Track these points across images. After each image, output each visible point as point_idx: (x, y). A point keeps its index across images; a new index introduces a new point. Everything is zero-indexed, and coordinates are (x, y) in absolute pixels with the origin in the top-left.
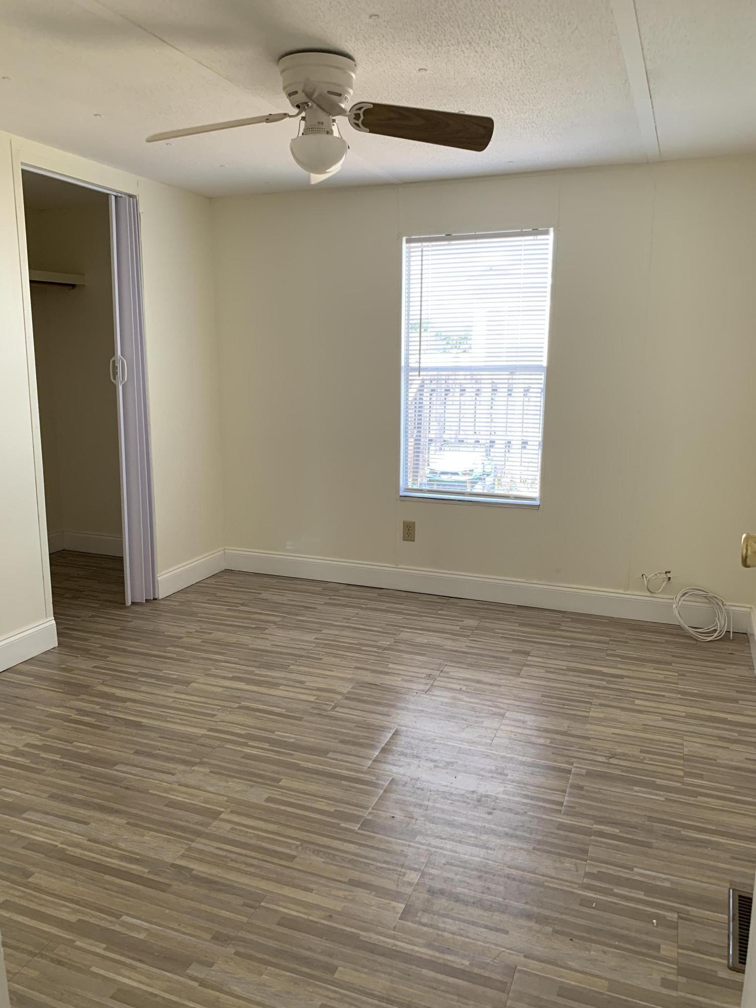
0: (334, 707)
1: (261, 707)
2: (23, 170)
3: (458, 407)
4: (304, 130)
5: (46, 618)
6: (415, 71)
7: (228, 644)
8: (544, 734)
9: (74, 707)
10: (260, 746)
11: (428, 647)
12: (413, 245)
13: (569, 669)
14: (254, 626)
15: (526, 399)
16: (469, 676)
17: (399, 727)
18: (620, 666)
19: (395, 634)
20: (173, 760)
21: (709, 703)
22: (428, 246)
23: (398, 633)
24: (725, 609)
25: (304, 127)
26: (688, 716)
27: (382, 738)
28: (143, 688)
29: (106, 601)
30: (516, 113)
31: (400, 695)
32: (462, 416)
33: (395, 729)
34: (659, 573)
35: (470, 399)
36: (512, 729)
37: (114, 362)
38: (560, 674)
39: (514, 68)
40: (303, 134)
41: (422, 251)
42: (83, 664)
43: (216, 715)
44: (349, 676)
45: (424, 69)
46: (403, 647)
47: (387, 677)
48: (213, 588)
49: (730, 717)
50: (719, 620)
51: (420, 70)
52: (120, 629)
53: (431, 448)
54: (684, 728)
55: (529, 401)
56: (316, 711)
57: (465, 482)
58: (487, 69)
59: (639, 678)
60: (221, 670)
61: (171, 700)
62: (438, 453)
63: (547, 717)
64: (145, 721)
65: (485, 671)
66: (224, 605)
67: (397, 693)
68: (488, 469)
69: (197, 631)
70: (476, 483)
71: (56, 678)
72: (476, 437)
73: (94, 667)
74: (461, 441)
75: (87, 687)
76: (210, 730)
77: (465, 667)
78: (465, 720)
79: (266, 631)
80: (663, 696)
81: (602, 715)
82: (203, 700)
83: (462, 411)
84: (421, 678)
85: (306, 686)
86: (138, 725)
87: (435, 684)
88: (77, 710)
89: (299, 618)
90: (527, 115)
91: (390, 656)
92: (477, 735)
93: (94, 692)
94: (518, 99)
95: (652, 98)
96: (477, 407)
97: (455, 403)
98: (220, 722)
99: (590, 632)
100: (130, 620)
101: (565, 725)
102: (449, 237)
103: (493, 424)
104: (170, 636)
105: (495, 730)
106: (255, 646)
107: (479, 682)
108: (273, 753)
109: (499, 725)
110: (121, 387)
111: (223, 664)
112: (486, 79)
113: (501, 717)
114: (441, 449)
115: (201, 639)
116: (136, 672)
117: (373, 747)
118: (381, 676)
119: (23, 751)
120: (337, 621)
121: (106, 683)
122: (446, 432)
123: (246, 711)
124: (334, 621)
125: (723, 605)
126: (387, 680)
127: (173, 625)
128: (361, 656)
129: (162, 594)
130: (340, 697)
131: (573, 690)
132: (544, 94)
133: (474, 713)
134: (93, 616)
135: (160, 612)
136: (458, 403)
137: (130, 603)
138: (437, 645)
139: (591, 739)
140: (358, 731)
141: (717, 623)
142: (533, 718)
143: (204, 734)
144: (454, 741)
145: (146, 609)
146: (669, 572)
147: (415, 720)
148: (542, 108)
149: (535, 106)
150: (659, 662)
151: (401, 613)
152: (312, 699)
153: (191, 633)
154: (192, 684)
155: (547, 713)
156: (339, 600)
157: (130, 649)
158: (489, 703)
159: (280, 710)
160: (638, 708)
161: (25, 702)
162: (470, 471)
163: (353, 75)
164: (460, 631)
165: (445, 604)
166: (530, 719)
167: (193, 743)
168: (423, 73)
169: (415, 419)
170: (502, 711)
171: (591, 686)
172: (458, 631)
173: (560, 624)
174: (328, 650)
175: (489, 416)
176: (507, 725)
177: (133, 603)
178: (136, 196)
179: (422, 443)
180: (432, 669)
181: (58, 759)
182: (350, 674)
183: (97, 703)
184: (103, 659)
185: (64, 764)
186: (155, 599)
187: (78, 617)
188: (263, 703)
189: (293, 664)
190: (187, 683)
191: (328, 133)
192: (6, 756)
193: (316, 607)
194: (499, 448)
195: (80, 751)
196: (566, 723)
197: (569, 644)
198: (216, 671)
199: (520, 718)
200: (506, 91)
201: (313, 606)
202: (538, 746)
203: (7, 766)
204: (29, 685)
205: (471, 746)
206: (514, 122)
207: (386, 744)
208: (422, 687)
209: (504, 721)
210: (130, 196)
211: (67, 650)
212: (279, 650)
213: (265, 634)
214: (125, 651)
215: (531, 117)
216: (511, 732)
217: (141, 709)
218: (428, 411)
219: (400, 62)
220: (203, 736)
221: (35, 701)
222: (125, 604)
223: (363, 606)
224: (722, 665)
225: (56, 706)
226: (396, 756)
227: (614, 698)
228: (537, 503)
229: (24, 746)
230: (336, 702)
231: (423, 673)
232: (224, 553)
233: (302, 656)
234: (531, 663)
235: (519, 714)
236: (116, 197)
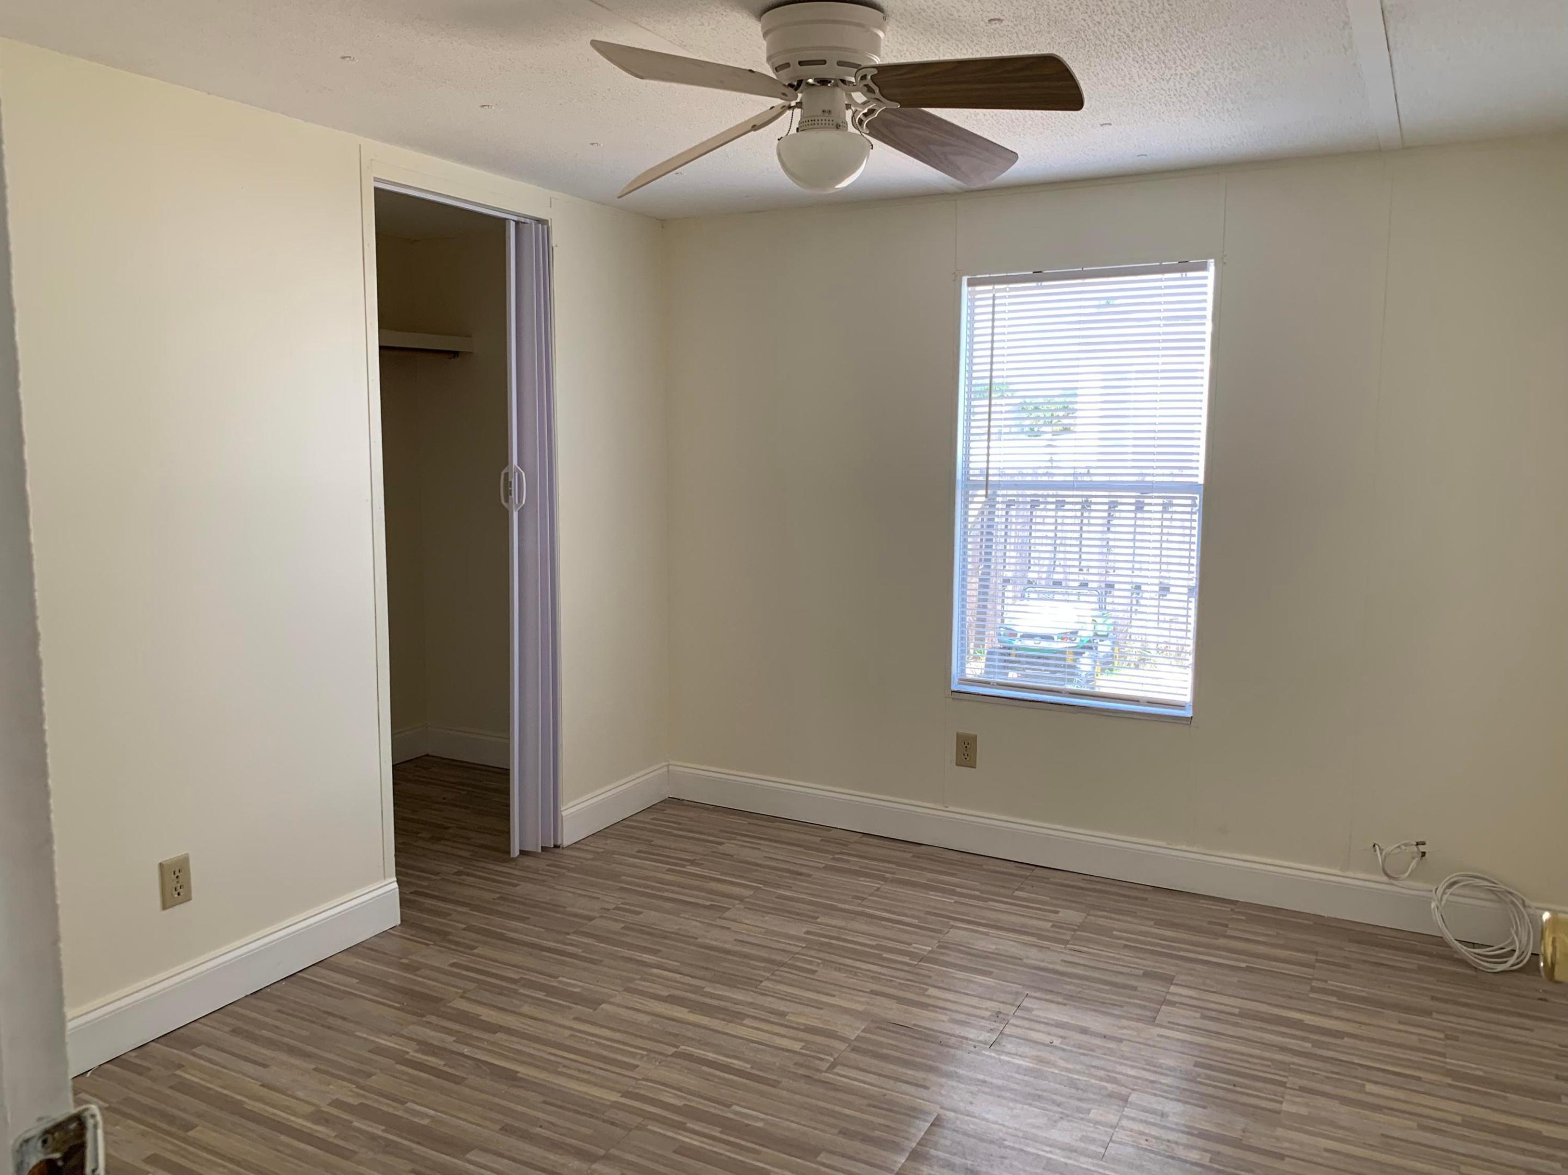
0: (833, 1066)
1: (711, 1056)
2: (376, 189)
3: (1053, 527)
4: (800, 123)
5: (385, 878)
6: (982, 23)
7: (665, 935)
8: (1200, 1142)
9: (414, 1037)
10: (706, 1131)
11: (996, 959)
12: (978, 288)
13: (1244, 1014)
14: (709, 903)
15: (1167, 516)
16: (1065, 1019)
17: (942, 1112)
18: (1336, 1013)
19: (940, 932)
20: (562, 1148)
21: (1505, 1098)
22: (1004, 290)
23: (946, 930)
24: (1529, 915)
25: (799, 119)
26: (1468, 1123)
27: (913, 1131)
28: (526, 1009)
29: (482, 846)
30: (1153, 82)
31: (946, 1050)
32: (1058, 542)
33: (935, 1115)
34: (1405, 845)
35: (1073, 514)
36: (1141, 1127)
37: (506, 474)
38: (1227, 1022)
39: (1150, 12)
40: (798, 129)
41: (994, 298)
42: (440, 959)
43: (637, 1066)
44: (860, 1008)
45: (999, 20)
46: (952, 957)
47: (925, 1013)
48: (650, 831)
49: (1547, 1130)
50: (1517, 933)
51: (990, 21)
52: (498, 898)
53: (1007, 594)
54: (1460, 1147)
55: (1171, 519)
56: (801, 1071)
57: (1063, 652)
58: (1105, 15)
59: (1372, 1040)
60: (653, 982)
61: (567, 1033)
62: (1018, 602)
63: (1205, 1108)
64: (522, 1070)
65: (1095, 1010)
66: (662, 862)
67: (940, 1043)
68: (1102, 629)
69: (616, 909)
70: (1081, 654)
71: (392, 981)
72: (1081, 577)
73: (453, 965)
74: (1058, 583)
75: (438, 1000)
76: (626, 1094)
77: (1060, 1000)
78: (1059, 1105)
79: (727, 914)
80: (1419, 1079)
81: (1304, 1111)
82: (618, 1036)
83: (1059, 535)
84: (983, 1018)
85: (789, 1021)
86: (511, 1077)
87: (1008, 1030)
88: (419, 1042)
89: (781, 892)
90: (1171, 83)
91: (930, 974)
92: (1080, 1135)
93: (449, 1010)
94: (1156, 59)
95: (1391, 50)
96: (1085, 528)
97: (1047, 520)
98: (644, 1079)
99: (1281, 942)
100: (515, 882)
101: (1237, 1125)
102: (1038, 276)
103: (1111, 557)
104: (576, 915)
105: (1111, 1127)
106: (707, 941)
107: (1084, 1031)
108: (728, 1147)
109: (1118, 1118)
110: (515, 515)
111: (655, 971)
112: (1103, 31)
113: (1121, 1103)
114: (1023, 597)
115: (623, 922)
116: (516, 977)
117: (895, 1147)
118: (914, 1010)
119: (328, 1113)
120: (845, 902)
121: (468, 995)
122: (1032, 568)
123: (686, 1063)
124: (840, 901)
125: (1524, 906)
126: (924, 1019)
127: (581, 895)
128: (883, 970)
129: (567, 839)
130: (843, 1046)
131: (1251, 1056)
132: (1201, 52)
133: (1073, 1091)
134: (459, 873)
135: (563, 871)
136: (1053, 520)
137: (517, 853)
138: (1012, 957)
139: (1287, 1159)
140: (871, 1114)
141: (1513, 938)
142: (1179, 1107)
143: (616, 1102)
144: (1038, 1145)
145: (541, 864)
146: (1424, 843)
147: (971, 1099)
148: (1198, 72)
149: (1184, 69)
150: (1408, 1009)
151: (954, 893)
152: (797, 1046)
153: (609, 910)
154: (604, 1006)
155: (1204, 1100)
156: (848, 861)
157: (511, 935)
158: (1102, 1073)
159: (740, 1063)
160: (1370, 1099)
161: (340, 1022)
162: (1072, 633)
163: (881, 34)
164: (1054, 932)
165: (1026, 878)
166: (1172, 1108)
167: (597, 1118)
168: (996, 25)
169: (981, 547)
170: (1124, 1091)
171: (1283, 1049)
172: (1048, 931)
173: (1226, 926)
174: (827, 957)
175: (1105, 543)
176: (1133, 1119)
177: (522, 853)
178: (547, 221)
179: (991, 586)
180: (1002, 1002)
181: (380, 1133)
182: (861, 1003)
183: (450, 1032)
184: (468, 951)
185: (389, 1143)
186: (556, 847)
187: (437, 874)
188: (718, 1049)
189: (768, 979)
190: (595, 1003)
191: (838, 127)
192: (300, 1121)
193: (811, 873)
194: (1120, 596)
195: (416, 1120)
196: (1241, 1122)
197: (1244, 965)
198: (643, 983)
199: (1155, 1106)
200: (1136, 49)
201: (804, 870)
202: (1188, 1165)
203: (299, 1140)
204: (350, 993)
205: (1070, 1158)
206: (1149, 95)
207: (918, 1144)
208: (984, 1036)
209: (1127, 1111)
210: (539, 221)
211: (414, 932)
212: (746, 950)
213: (724, 919)
214: (502, 937)
215: (1178, 86)
216: (1142, 1133)
217: (519, 1047)
218: (1003, 533)
219: (958, 11)
220: (615, 1105)
221: (357, 1023)
222: (509, 853)
223: (888, 875)
224: (1528, 1023)
225: (385, 1033)
226: (935, 1167)
227: (1327, 1078)
228: (1189, 713)
229: (330, 1105)
230: (836, 1055)
231: (987, 1009)
232: (668, 771)
233: (783, 964)
234: (1176, 999)
235: (1155, 1098)
236: (517, 223)
